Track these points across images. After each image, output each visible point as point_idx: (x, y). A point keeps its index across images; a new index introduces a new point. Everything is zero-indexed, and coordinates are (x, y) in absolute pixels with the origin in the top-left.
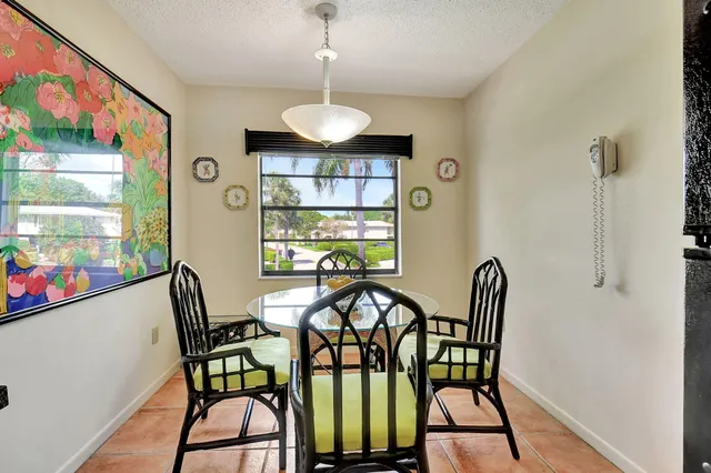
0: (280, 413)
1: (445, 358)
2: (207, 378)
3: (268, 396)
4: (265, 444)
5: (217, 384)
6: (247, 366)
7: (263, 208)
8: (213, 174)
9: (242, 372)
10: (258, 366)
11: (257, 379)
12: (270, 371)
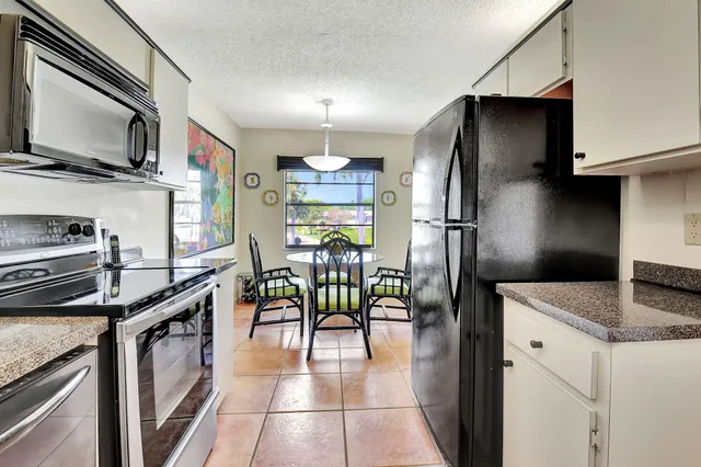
0: (301, 308)
1: (383, 283)
2: (266, 289)
3: (296, 299)
4: (294, 323)
5: (271, 293)
6: (286, 284)
7: (287, 204)
8: (256, 183)
9: (284, 287)
10: (291, 285)
11: (290, 291)
12: (297, 287)
